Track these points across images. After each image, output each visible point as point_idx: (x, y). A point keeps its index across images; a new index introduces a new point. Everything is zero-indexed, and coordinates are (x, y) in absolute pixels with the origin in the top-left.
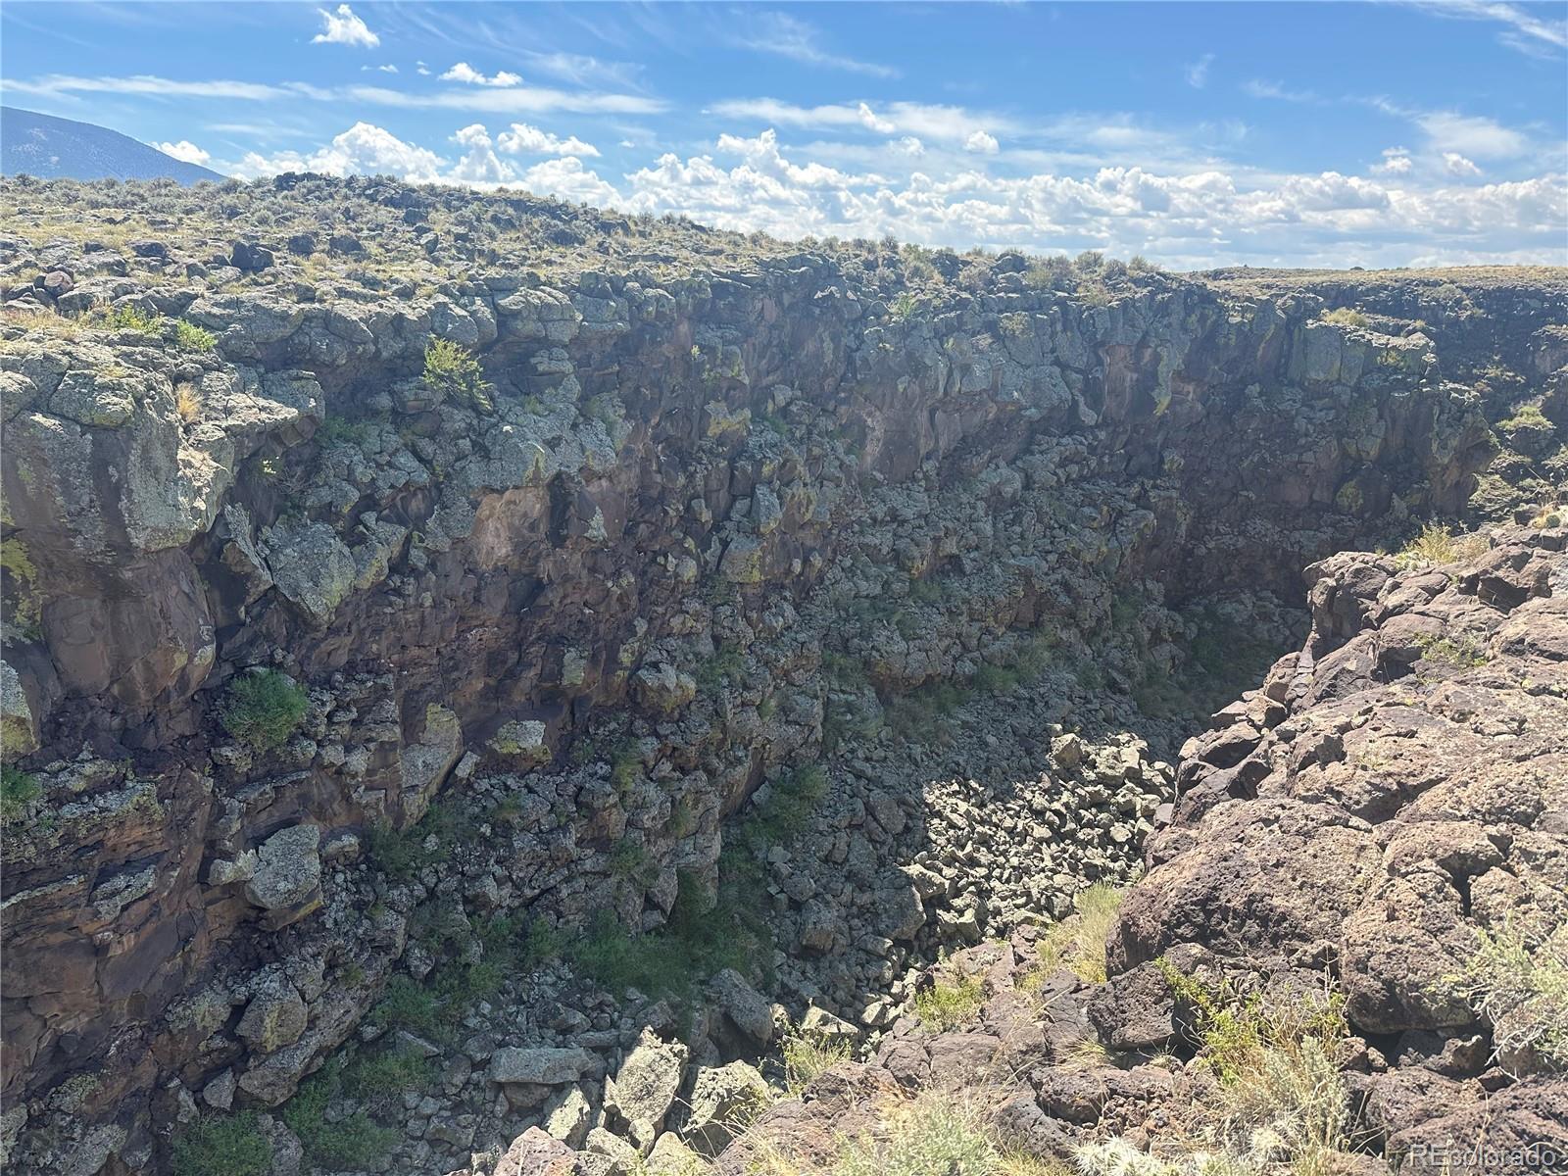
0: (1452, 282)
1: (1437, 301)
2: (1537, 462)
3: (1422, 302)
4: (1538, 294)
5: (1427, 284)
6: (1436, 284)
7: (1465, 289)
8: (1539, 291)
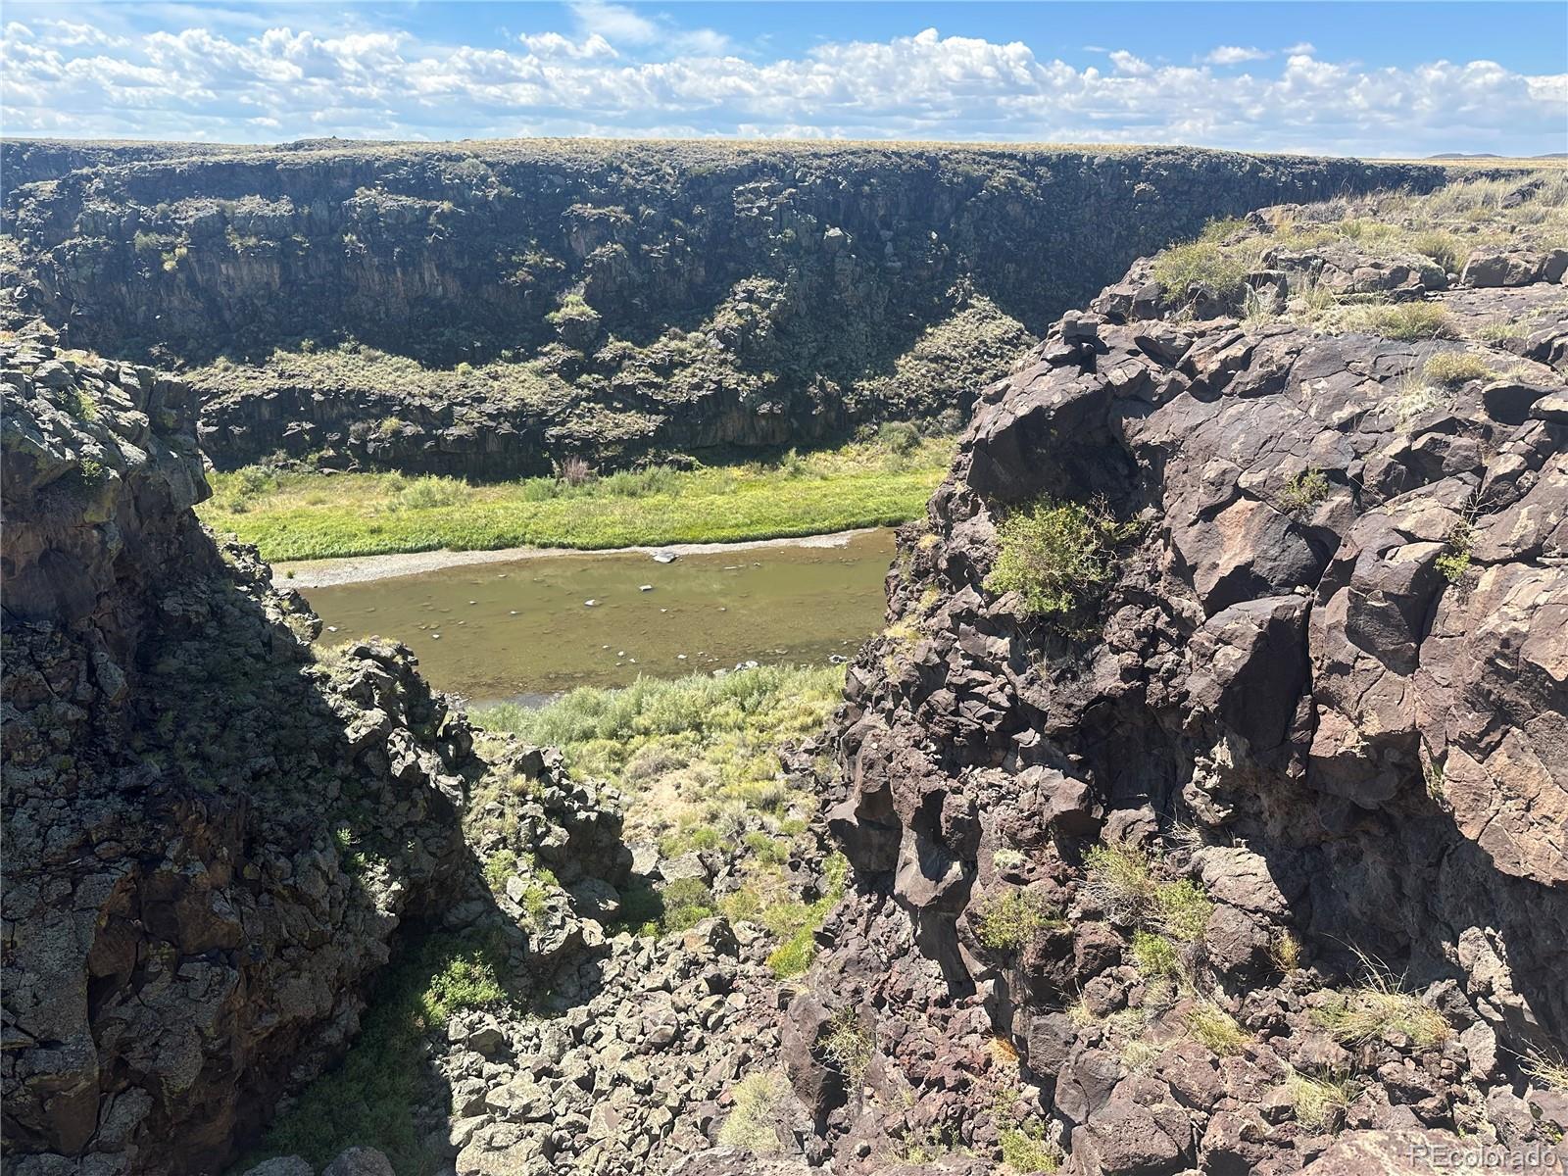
0: (477, 156)
1: (460, 178)
2: (589, 355)
3: (445, 179)
4: (558, 170)
5: (449, 158)
6: (460, 158)
7: (490, 165)
8: (559, 165)
